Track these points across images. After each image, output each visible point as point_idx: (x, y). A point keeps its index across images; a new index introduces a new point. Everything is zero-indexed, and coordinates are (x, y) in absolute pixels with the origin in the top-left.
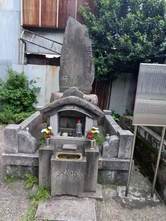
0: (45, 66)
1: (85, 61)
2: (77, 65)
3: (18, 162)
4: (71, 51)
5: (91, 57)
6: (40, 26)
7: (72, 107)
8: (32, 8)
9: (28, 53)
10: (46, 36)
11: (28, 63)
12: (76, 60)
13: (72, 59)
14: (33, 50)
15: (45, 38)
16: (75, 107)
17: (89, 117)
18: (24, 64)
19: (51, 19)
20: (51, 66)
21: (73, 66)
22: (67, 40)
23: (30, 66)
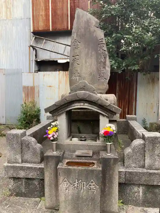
0: (58, 72)
1: (98, 55)
2: (89, 61)
3: (22, 174)
4: (81, 46)
5: (104, 50)
6: (51, 30)
7: (82, 104)
8: (43, 13)
9: (38, 60)
10: (57, 41)
11: (39, 70)
12: (87, 55)
13: (83, 55)
14: (44, 56)
15: (56, 42)
16: (86, 104)
17: (103, 115)
18: (35, 72)
19: (63, 22)
20: (64, 72)
21: (84, 61)
22: (76, 34)
23: (41, 73)
